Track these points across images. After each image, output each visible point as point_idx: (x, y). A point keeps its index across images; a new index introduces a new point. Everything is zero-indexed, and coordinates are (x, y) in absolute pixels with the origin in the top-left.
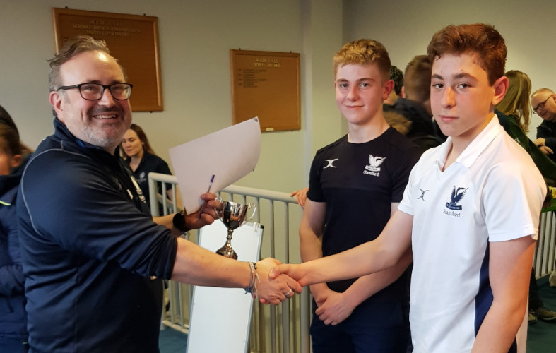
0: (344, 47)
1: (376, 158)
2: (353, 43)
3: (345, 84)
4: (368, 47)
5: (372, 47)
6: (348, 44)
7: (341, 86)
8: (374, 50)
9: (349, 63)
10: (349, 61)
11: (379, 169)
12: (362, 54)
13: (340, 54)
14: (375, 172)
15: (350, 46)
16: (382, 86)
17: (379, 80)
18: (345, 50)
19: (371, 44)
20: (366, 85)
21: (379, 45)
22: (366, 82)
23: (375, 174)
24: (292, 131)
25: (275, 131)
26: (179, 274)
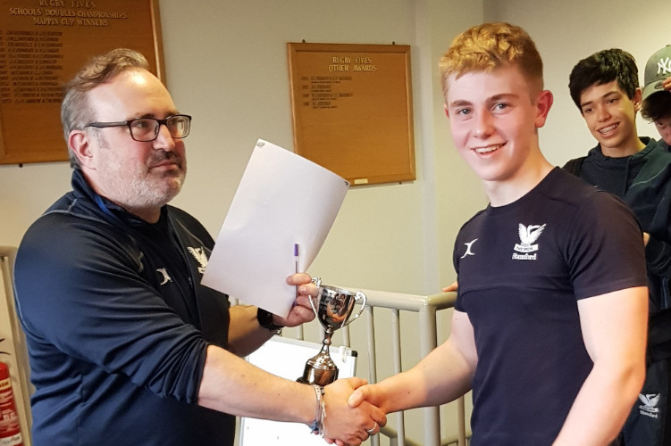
0: (455, 43)
1: (531, 227)
2: (470, 32)
3: (466, 108)
4: (498, 37)
5: (506, 35)
6: (461, 35)
7: (459, 112)
8: (510, 42)
9: (470, 70)
10: (468, 66)
11: (536, 247)
12: (488, 52)
13: (450, 56)
14: (530, 254)
15: (465, 39)
16: (533, 104)
17: (525, 96)
18: (459, 48)
19: (504, 30)
20: (503, 106)
21: (517, 30)
22: (503, 101)
23: (530, 257)
24: (400, 183)
25: (370, 184)
26: (208, 398)
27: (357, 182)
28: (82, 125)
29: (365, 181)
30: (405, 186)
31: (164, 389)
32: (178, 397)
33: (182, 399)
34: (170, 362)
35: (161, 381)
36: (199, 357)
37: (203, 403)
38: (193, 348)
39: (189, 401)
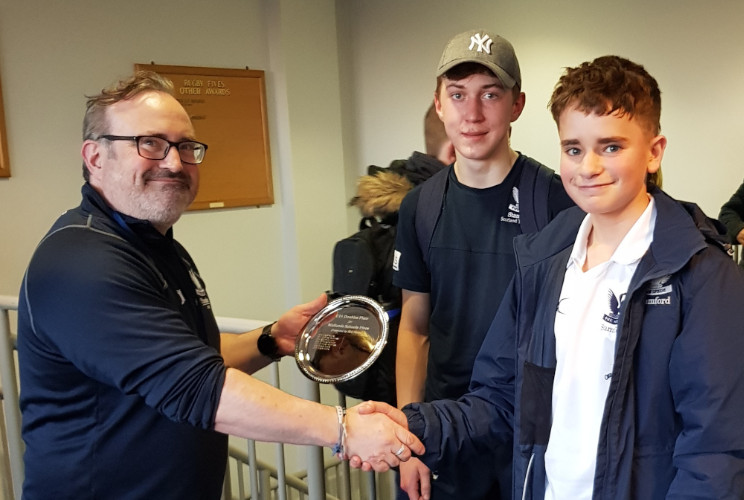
24: (258, 207)
25: (227, 207)
26: (225, 423)
27: (212, 205)
28: (95, 136)
29: (221, 205)
30: (263, 210)
31: (179, 413)
32: (194, 423)
33: (197, 425)
34: (186, 384)
35: (177, 403)
36: (217, 381)
37: (219, 428)
38: (210, 371)
39: (205, 426)
